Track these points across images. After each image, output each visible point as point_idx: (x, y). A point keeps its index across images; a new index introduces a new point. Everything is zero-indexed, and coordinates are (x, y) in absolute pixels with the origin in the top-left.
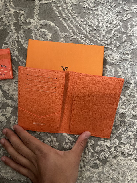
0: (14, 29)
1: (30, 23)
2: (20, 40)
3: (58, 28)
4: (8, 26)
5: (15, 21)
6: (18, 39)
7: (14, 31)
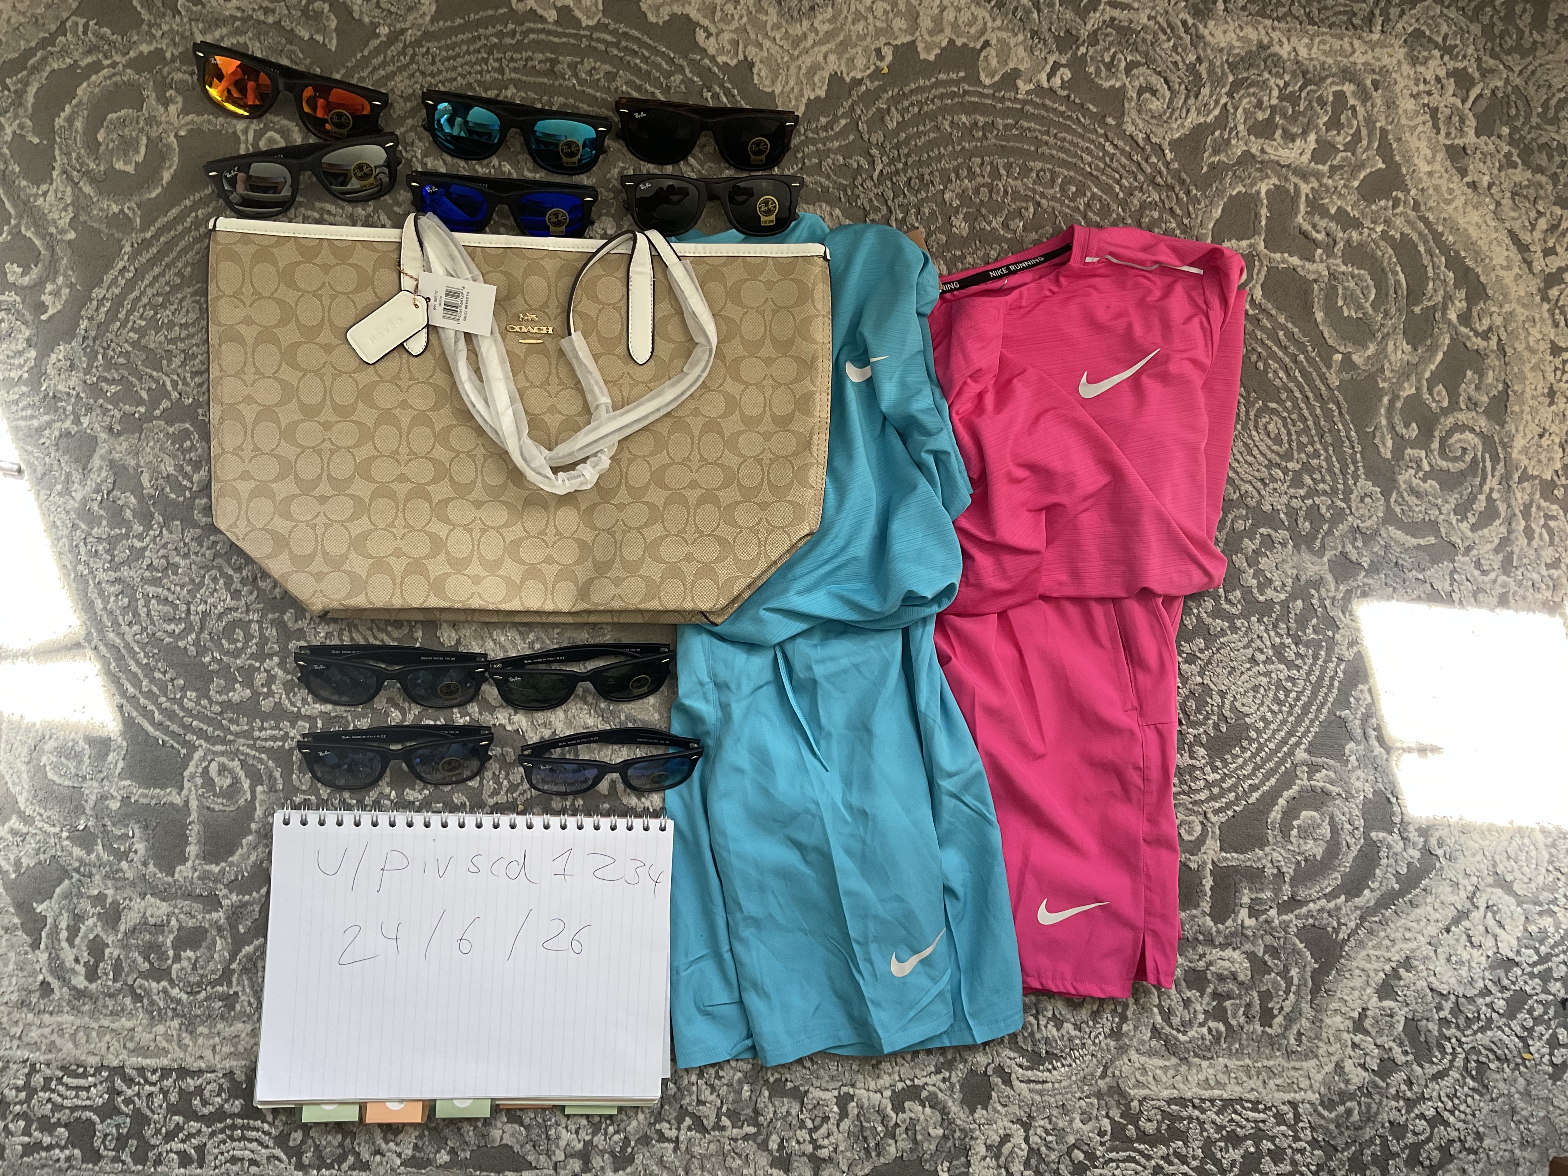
0: (141, 53)
1: (166, 103)
2: (105, 72)
3: (153, 195)
4: (149, 33)
5: (168, 55)
6: (108, 66)
7: (132, 54)
